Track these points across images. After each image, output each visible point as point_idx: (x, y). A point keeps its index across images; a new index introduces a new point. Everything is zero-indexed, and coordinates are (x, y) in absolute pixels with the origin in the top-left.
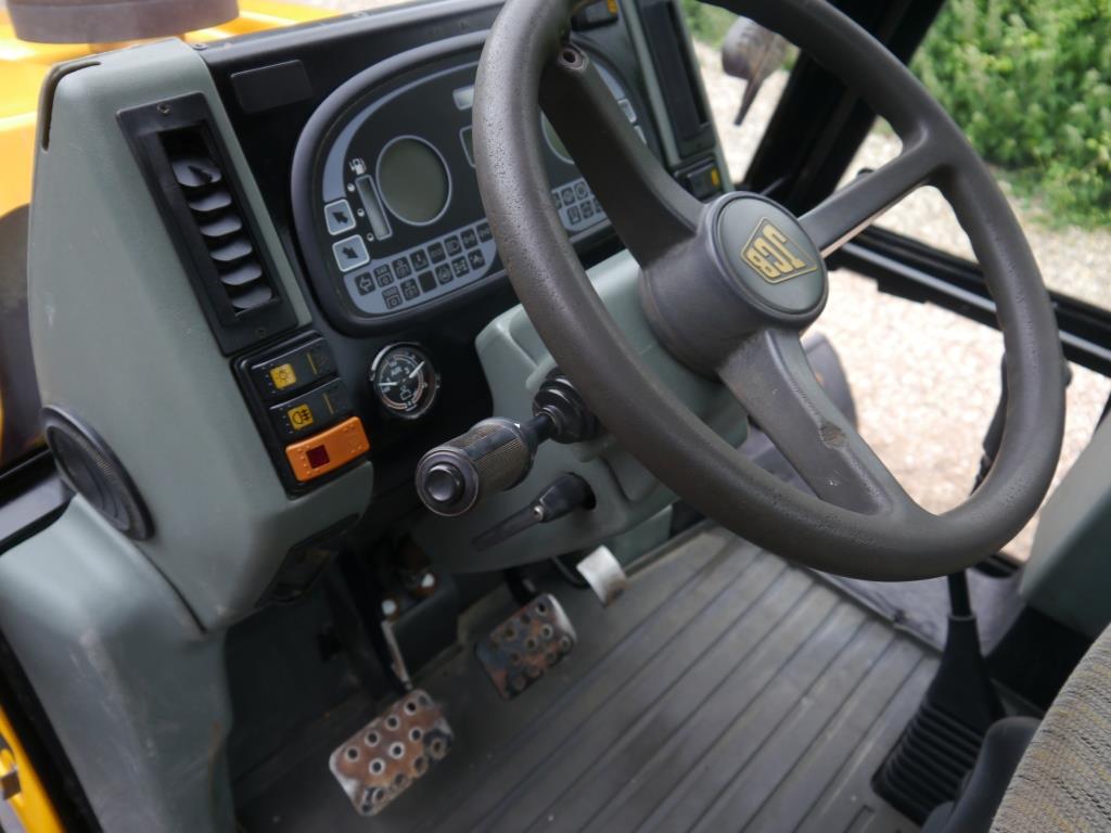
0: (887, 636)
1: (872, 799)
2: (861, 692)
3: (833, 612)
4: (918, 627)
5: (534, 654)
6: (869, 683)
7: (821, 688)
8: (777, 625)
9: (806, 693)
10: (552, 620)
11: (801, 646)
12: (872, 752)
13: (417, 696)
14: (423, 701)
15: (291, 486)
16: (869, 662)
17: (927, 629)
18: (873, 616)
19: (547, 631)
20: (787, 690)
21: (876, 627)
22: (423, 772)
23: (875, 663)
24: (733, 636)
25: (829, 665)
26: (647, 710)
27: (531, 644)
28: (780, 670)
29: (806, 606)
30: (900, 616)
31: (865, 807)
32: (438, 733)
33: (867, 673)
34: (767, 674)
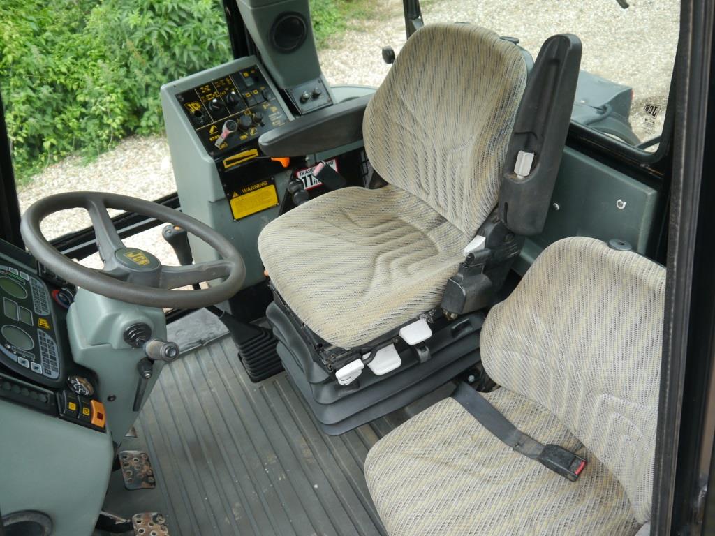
0: (206, 350)
1: (258, 385)
2: (221, 370)
3: (185, 364)
4: (209, 338)
5: (142, 469)
6: (219, 366)
7: (211, 383)
8: (177, 386)
9: (210, 388)
10: (132, 456)
11: (191, 382)
12: (243, 378)
13: (135, 518)
14: (139, 517)
15: (102, 430)
16: (211, 362)
17: (211, 336)
18: (196, 351)
19: (136, 460)
20: (205, 394)
21: (199, 352)
22: (167, 529)
23: (213, 360)
24: (172, 404)
25: (204, 376)
26: (183, 448)
27: (138, 468)
28: (196, 393)
29: (176, 372)
30: (201, 342)
31: (260, 388)
32: (155, 517)
33: (215, 365)
34: (195, 397)
